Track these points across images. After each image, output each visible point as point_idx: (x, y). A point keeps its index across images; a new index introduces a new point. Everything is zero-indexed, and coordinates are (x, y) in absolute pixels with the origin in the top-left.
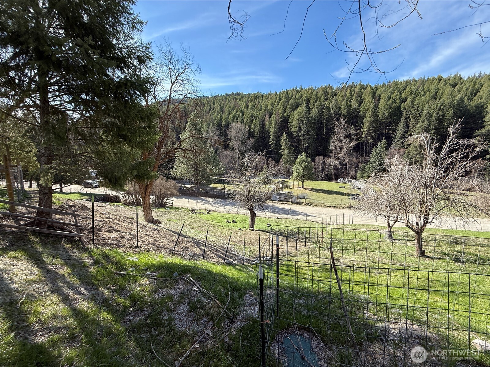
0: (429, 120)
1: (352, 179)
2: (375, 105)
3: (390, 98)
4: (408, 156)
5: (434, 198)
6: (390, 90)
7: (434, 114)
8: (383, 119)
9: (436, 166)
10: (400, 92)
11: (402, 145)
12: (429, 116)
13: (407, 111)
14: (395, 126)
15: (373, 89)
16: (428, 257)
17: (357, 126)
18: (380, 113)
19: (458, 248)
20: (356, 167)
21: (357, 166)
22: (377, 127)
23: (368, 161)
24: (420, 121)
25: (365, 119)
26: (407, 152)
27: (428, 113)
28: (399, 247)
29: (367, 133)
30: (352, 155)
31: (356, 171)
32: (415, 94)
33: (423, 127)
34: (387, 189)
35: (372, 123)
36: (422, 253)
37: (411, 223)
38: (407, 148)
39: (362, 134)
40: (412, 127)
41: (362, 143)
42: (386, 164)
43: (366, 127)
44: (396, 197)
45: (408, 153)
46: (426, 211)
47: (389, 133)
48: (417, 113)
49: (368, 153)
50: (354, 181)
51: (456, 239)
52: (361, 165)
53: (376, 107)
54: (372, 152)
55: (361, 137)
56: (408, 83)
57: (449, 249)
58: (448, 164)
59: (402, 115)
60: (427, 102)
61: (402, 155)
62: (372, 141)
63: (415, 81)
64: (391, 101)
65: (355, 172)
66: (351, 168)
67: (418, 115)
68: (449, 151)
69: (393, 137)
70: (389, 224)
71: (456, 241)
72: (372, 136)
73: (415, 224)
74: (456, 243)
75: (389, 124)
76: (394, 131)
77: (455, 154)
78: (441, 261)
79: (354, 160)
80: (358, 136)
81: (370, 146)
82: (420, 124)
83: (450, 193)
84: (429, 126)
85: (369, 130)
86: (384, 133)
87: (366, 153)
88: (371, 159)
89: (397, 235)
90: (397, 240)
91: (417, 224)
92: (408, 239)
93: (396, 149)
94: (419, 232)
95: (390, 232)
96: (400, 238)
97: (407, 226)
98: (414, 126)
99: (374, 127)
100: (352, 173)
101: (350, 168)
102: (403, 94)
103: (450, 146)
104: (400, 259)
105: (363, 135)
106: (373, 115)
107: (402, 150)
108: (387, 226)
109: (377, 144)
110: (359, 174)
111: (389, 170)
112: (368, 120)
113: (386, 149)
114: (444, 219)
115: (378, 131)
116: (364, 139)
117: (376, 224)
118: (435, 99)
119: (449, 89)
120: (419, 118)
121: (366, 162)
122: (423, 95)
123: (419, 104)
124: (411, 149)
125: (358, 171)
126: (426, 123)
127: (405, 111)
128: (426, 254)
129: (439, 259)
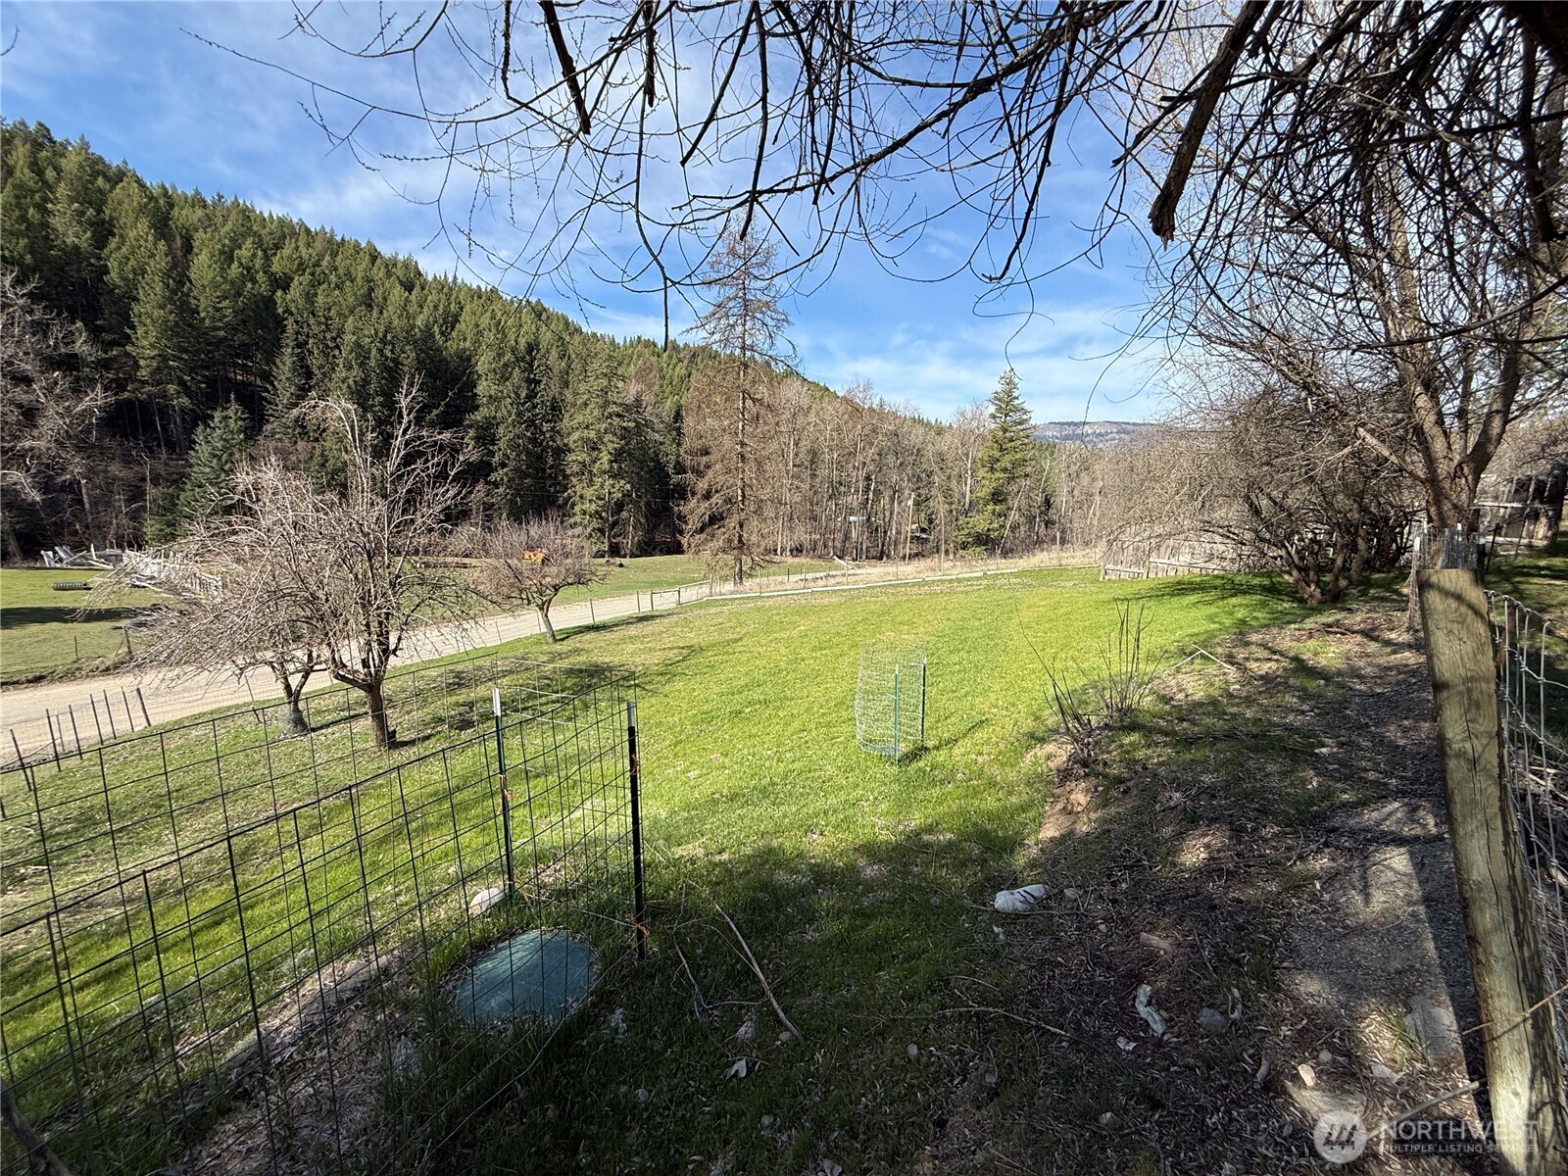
0: (361, 365)
1: (120, 546)
2: (174, 266)
3: (230, 259)
4: (323, 465)
5: (393, 585)
6: (227, 228)
7: (374, 351)
8: (220, 329)
9: (385, 497)
10: (265, 251)
11: (298, 430)
12: (361, 352)
13: (297, 322)
14: (268, 364)
15: (151, 198)
16: (404, 744)
17: (102, 329)
18: (204, 302)
19: (463, 696)
20: (130, 501)
21: (136, 494)
22: (198, 352)
23: (183, 475)
24: (340, 361)
25: (136, 308)
26: (318, 452)
27: (358, 344)
28: (329, 746)
29: (158, 368)
30: (100, 447)
31: (135, 516)
32: (313, 274)
33: (351, 381)
34: (255, 576)
35: (170, 331)
36: (390, 740)
37: (349, 664)
38: (317, 440)
39: (137, 367)
40: (319, 376)
41: (144, 406)
42: (241, 488)
43: (146, 343)
44: (290, 595)
45: (322, 455)
46: (380, 623)
47: (250, 384)
48: (328, 336)
49: (181, 446)
50: (130, 557)
51: (458, 675)
52: (152, 491)
53: (178, 275)
54: (195, 442)
55: (131, 378)
56: (286, 232)
57: (445, 705)
58: (409, 491)
59: (284, 331)
60: (352, 312)
61: (306, 462)
62: (185, 401)
63: (308, 231)
64: (235, 270)
65: (134, 519)
66: (108, 504)
67: (331, 344)
68: (407, 455)
69: (265, 399)
70: (288, 687)
71: (459, 682)
72: (182, 383)
73: (359, 667)
74: (459, 685)
75: (245, 351)
76: (267, 377)
77: (419, 464)
78: (433, 740)
79: (116, 469)
80: (117, 371)
81: (183, 420)
82: (341, 372)
83: (427, 565)
84: (366, 382)
85: (164, 358)
86: (230, 380)
87: (171, 447)
88: (196, 469)
89: (319, 712)
90: (321, 728)
91: (365, 663)
92: (352, 713)
93: (280, 440)
94: (372, 686)
95: (297, 710)
96: (330, 718)
97: (338, 677)
98: (324, 374)
99: (186, 351)
100: (119, 521)
101: (103, 501)
102: (275, 260)
103: (407, 444)
104: (334, 782)
105: (143, 374)
106: (170, 300)
107: (301, 445)
108: (282, 694)
109: (212, 418)
110: (151, 527)
111: (256, 507)
112: (150, 312)
113: (248, 438)
114: (421, 636)
115: (207, 368)
116: (147, 388)
117: (249, 699)
118: (369, 306)
119: (397, 294)
120: (337, 352)
121: (178, 480)
122: (337, 287)
123: (330, 309)
124: (327, 445)
125: (146, 515)
126: (356, 373)
127: (291, 320)
128: (399, 738)
129: (428, 738)
